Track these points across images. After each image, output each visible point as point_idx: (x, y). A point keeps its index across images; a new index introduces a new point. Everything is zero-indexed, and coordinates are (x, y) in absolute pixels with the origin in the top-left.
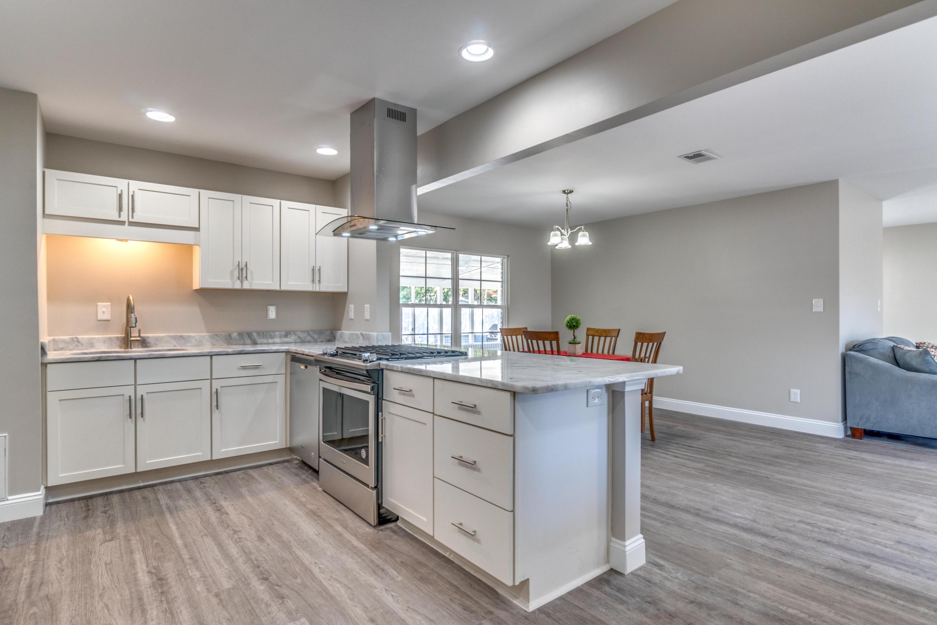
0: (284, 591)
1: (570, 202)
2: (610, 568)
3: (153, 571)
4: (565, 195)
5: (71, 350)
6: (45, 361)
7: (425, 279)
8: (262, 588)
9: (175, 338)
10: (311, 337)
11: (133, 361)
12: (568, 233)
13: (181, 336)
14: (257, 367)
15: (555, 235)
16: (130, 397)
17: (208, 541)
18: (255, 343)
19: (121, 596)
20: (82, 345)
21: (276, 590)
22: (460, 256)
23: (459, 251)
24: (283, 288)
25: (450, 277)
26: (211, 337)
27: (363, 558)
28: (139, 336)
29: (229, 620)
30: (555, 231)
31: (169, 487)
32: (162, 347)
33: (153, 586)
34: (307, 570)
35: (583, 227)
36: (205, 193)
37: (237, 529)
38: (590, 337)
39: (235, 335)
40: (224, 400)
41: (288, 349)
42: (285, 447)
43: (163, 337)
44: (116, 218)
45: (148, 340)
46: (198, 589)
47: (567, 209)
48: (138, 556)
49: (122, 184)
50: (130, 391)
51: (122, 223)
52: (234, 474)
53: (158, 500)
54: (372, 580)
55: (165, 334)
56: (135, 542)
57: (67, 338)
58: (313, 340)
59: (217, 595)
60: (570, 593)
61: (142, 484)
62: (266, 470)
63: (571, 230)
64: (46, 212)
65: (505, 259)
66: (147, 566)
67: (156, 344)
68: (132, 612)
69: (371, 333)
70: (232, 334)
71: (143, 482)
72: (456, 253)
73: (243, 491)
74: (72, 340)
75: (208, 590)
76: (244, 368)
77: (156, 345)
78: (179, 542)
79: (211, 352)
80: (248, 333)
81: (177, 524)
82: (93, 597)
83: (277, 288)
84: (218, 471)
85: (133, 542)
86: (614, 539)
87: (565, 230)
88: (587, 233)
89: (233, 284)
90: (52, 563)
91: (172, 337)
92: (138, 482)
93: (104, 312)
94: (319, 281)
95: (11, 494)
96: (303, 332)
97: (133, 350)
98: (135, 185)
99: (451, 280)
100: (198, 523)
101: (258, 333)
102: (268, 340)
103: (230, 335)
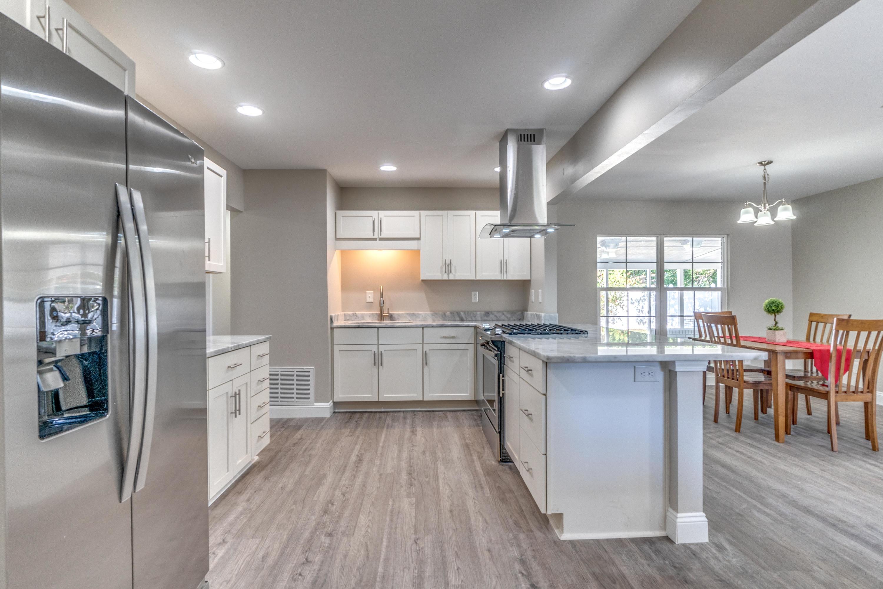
0: (416, 483)
1: (768, 175)
2: (666, 535)
3: (360, 455)
4: (763, 167)
5: (353, 321)
6: (333, 327)
7: (628, 264)
8: (405, 477)
9: (409, 314)
10: (505, 316)
11: (377, 329)
12: (765, 208)
13: (413, 314)
14: (453, 337)
15: (747, 213)
16: (375, 352)
17: (396, 448)
18: (462, 320)
19: (339, 463)
20: (358, 318)
21: (411, 481)
22: (665, 239)
23: (664, 234)
24: (478, 278)
25: (655, 261)
26: (432, 315)
27: (475, 478)
28: (388, 313)
29: (378, 487)
30: (747, 208)
31: (396, 414)
32: (402, 320)
33: (355, 462)
34: (437, 476)
35: (784, 200)
36: (424, 213)
37: (415, 444)
38: (814, 324)
39: (448, 313)
40: (431, 359)
41: (475, 325)
42: (473, 399)
43: (402, 314)
44: (371, 236)
45: (394, 316)
46: (374, 469)
47: (765, 183)
48: (358, 447)
49: (374, 214)
50: (374, 348)
51: (375, 239)
52: (437, 413)
53: (386, 420)
54: (471, 492)
55: (404, 312)
56: (360, 441)
57: (350, 313)
58: (507, 319)
59: (380, 475)
60: (609, 541)
61: (383, 410)
62: (458, 414)
63: (769, 205)
64: (337, 237)
65: (724, 238)
66: (359, 452)
68: (338, 471)
69: (541, 314)
71: (384, 409)
72: (660, 237)
73: (434, 424)
74: (354, 315)
75: (378, 471)
76: (444, 337)
77: (398, 319)
78: (381, 444)
79: (422, 325)
80: (457, 312)
81: (386, 435)
82: (327, 460)
83: (474, 278)
84: (429, 409)
85: (360, 439)
86: (670, 510)
87: (761, 206)
88: (790, 207)
89: (442, 276)
90: (320, 441)
91: (407, 314)
92: (381, 408)
93: (370, 297)
94: (506, 272)
95: (316, 402)
96: (499, 312)
97: (385, 322)
98: (382, 213)
99: (655, 264)
100: (397, 438)
101: (464, 312)
102: (471, 318)
103: (445, 314)
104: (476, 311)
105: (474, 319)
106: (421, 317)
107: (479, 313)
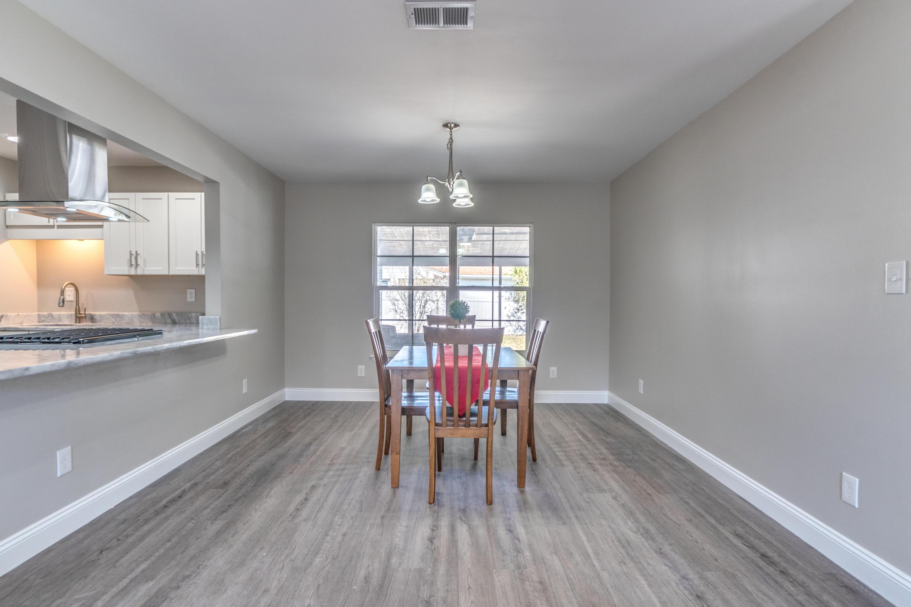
4: (449, 132)
5: (48, 322)
9: (113, 316)
12: (450, 184)
13: (118, 315)
18: (174, 323)
20: (55, 319)
22: (459, 228)
23: (456, 223)
25: (448, 255)
26: (139, 316)
28: (84, 314)
32: (104, 322)
39: (158, 315)
43: (105, 315)
44: (48, 224)
45: (95, 317)
47: (450, 153)
51: (52, 227)
55: (107, 313)
57: (45, 313)
64: (7, 224)
65: (531, 228)
67: (100, 321)
70: (156, 314)
72: (451, 226)
74: (49, 315)
80: (168, 314)
83: (166, 273)
91: (111, 315)
93: (69, 295)
94: (203, 265)
97: (81, 324)
99: (448, 258)
101: (177, 314)
102: (185, 320)
103: (154, 315)
104: (191, 313)
105: (188, 321)
106: (126, 318)
107: (194, 314)
